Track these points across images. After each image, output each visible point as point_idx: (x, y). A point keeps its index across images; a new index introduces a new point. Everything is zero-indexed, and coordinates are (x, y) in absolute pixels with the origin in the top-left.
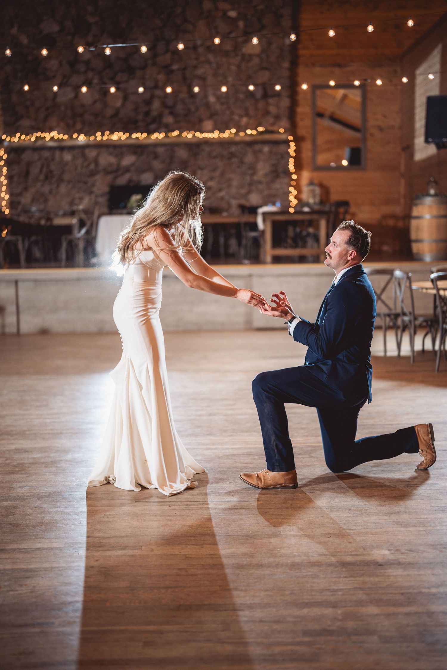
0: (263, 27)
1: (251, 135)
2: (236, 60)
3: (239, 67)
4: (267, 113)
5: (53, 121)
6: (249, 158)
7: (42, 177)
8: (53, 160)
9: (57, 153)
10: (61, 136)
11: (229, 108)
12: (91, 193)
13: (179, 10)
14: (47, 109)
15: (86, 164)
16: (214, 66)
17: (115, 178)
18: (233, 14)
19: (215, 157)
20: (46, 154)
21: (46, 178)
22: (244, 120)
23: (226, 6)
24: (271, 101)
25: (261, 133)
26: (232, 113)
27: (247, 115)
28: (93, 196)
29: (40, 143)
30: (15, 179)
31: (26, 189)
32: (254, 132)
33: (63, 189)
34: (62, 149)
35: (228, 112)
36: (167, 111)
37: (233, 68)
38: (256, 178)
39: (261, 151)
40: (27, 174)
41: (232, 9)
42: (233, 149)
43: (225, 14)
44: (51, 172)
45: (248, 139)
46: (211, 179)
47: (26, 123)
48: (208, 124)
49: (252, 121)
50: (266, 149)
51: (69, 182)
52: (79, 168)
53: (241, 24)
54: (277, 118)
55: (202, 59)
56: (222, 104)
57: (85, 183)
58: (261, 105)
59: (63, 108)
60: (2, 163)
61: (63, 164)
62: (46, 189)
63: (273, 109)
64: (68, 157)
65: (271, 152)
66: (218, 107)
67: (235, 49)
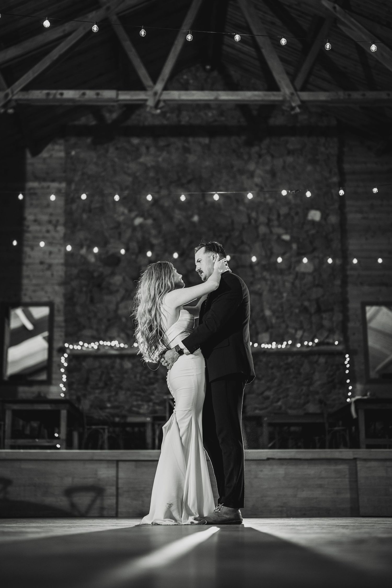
0: (314, 250)
1: (308, 346)
2: (291, 278)
3: (293, 284)
4: (321, 327)
5: (114, 332)
6: (306, 368)
7: (101, 384)
8: (113, 367)
9: (118, 361)
10: (122, 345)
11: (284, 321)
12: (150, 400)
13: (237, 233)
14: (109, 320)
15: (145, 372)
16: (269, 282)
18: (286, 237)
19: (272, 368)
20: (107, 362)
21: (106, 385)
22: (299, 334)
23: (280, 231)
24: (324, 315)
25: (317, 344)
26: (287, 327)
27: (301, 328)
28: (151, 404)
29: (102, 351)
30: (75, 386)
31: (85, 396)
32: (310, 344)
33: (122, 396)
34: (123, 357)
35: (283, 326)
37: (288, 285)
38: (311, 389)
39: (317, 362)
40: (87, 381)
41: (286, 233)
42: (290, 360)
43: (279, 237)
44: (111, 379)
45: (305, 349)
46: (269, 388)
47: (88, 332)
48: (265, 336)
49: (306, 334)
50: (322, 360)
51: (128, 389)
52: (138, 376)
53: (294, 246)
54: (331, 331)
55: (258, 276)
56: (277, 318)
57: (144, 391)
58: (315, 319)
59: (124, 320)
60: (62, 370)
61: (123, 371)
62: (105, 396)
63: (326, 323)
64: (128, 365)
65: (326, 363)
66: (274, 321)
67: (290, 268)
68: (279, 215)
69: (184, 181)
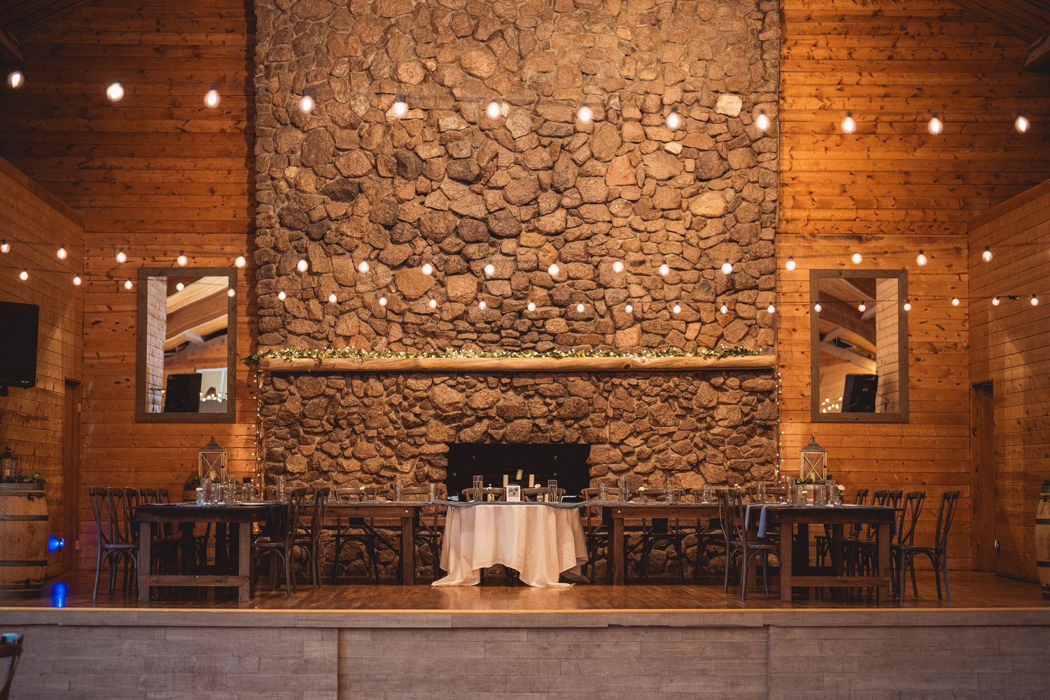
0: (726, 172)
3: (685, 236)
4: (734, 318)
9: (358, 382)
13: (581, 139)
17: (459, 429)
18: (675, 146)
22: (694, 330)
23: (664, 133)
24: (740, 297)
25: (726, 353)
26: (672, 316)
34: (364, 375)
35: (664, 314)
36: (556, 311)
39: (723, 385)
41: (675, 139)
43: (661, 145)
45: (701, 363)
46: (634, 434)
47: (300, 327)
48: (630, 335)
49: (706, 332)
53: (690, 165)
56: (654, 299)
58: (723, 302)
63: (744, 311)
64: (376, 388)
65: (741, 386)
66: (647, 305)
67: (680, 207)
68: (662, 105)
69: (482, 34)
